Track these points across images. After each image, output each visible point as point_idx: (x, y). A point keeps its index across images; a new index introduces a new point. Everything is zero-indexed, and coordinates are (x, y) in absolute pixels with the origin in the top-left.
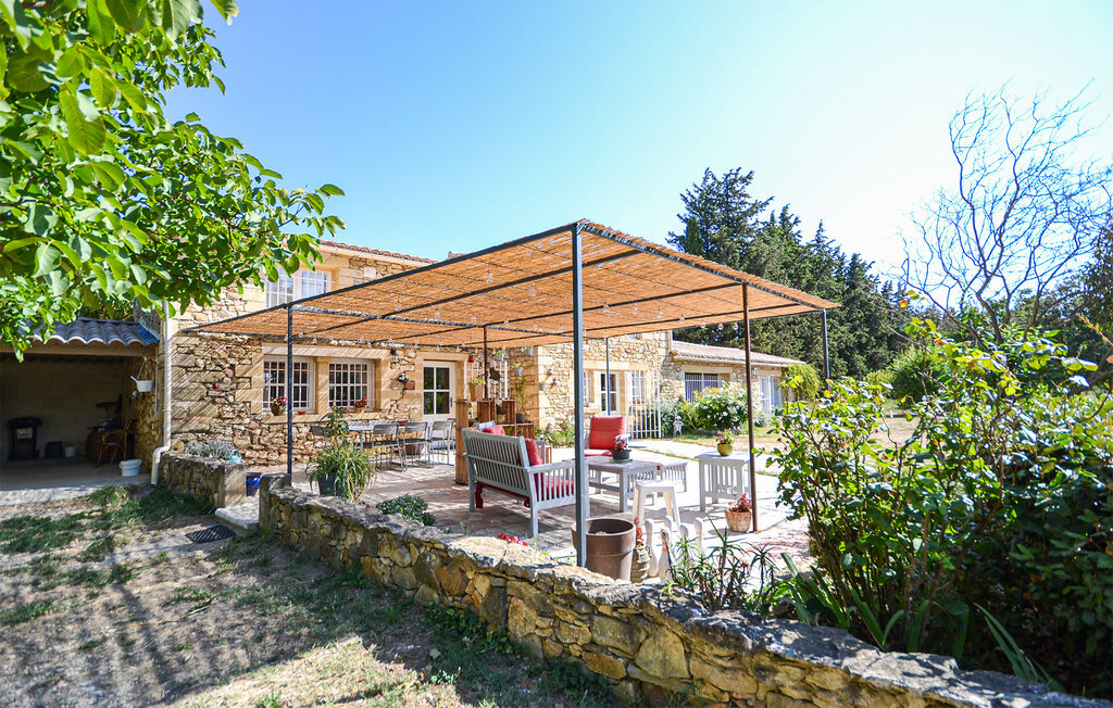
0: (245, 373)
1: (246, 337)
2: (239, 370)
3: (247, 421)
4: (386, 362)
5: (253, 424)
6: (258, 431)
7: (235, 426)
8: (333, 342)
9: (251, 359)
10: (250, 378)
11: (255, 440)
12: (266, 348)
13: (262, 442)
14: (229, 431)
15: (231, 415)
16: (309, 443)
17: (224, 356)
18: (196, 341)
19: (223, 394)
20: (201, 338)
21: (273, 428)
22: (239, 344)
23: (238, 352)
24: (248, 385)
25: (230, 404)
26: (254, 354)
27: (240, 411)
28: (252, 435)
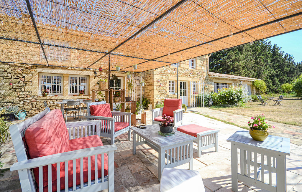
0: (30, 80)
1: (30, 65)
2: (27, 78)
3: (31, 98)
4: (92, 76)
5: (33, 100)
6: (35, 103)
7: (25, 101)
8: (69, 68)
9: (32, 74)
10: (32, 82)
11: (34, 106)
12: (39, 70)
13: (36, 107)
14: (22, 102)
15: (23, 96)
16: (58, 107)
17: (21, 73)
18: (8, 66)
19: (20, 88)
20: (10, 65)
21: (42, 101)
22: (27, 68)
23: (26, 71)
24: (31, 84)
25: (23, 92)
26: (34, 72)
27: (27, 95)
28: (32, 104)
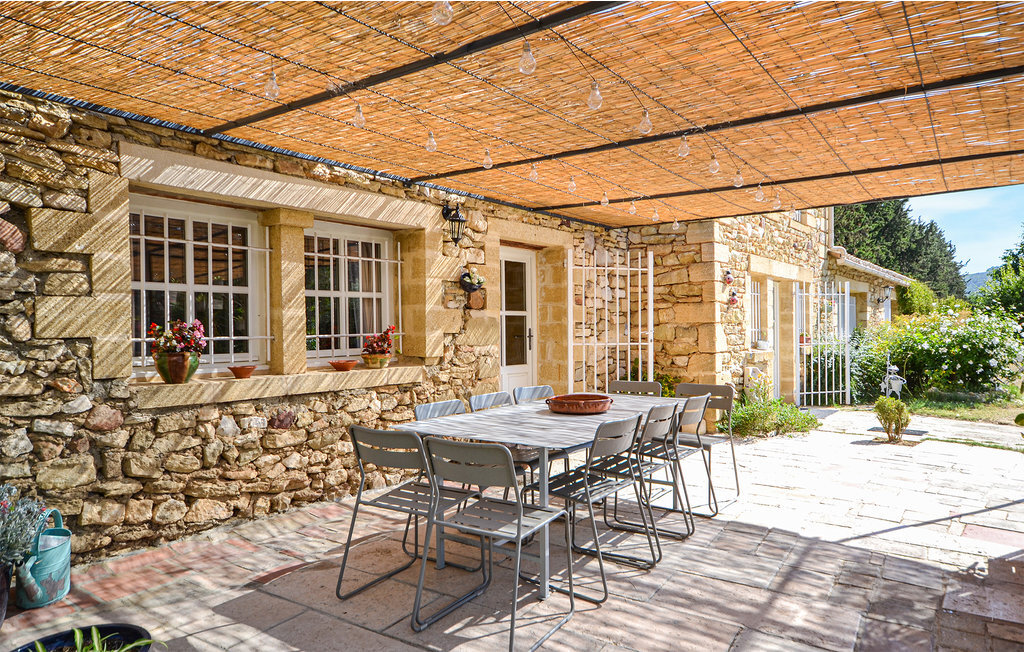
0: (68, 240)
1: (65, 115)
2: (47, 228)
3: (84, 403)
4: (433, 237)
5: (106, 414)
6: (121, 438)
7: (42, 425)
8: (320, 169)
9: (85, 193)
10: (86, 259)
11: (114, 467)
12: (137, 163)
13: (136, 470)
14: (19, 441)
15: (23, 387)
16: (269, 458)
21: (169, 422)
22: (40, 136)
23: (37, 164)
24: (79, 281)
25: (19, 347)
26: (96, 177)
27: (57, 372)
28: (100, 451)
